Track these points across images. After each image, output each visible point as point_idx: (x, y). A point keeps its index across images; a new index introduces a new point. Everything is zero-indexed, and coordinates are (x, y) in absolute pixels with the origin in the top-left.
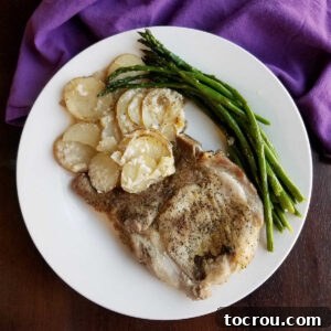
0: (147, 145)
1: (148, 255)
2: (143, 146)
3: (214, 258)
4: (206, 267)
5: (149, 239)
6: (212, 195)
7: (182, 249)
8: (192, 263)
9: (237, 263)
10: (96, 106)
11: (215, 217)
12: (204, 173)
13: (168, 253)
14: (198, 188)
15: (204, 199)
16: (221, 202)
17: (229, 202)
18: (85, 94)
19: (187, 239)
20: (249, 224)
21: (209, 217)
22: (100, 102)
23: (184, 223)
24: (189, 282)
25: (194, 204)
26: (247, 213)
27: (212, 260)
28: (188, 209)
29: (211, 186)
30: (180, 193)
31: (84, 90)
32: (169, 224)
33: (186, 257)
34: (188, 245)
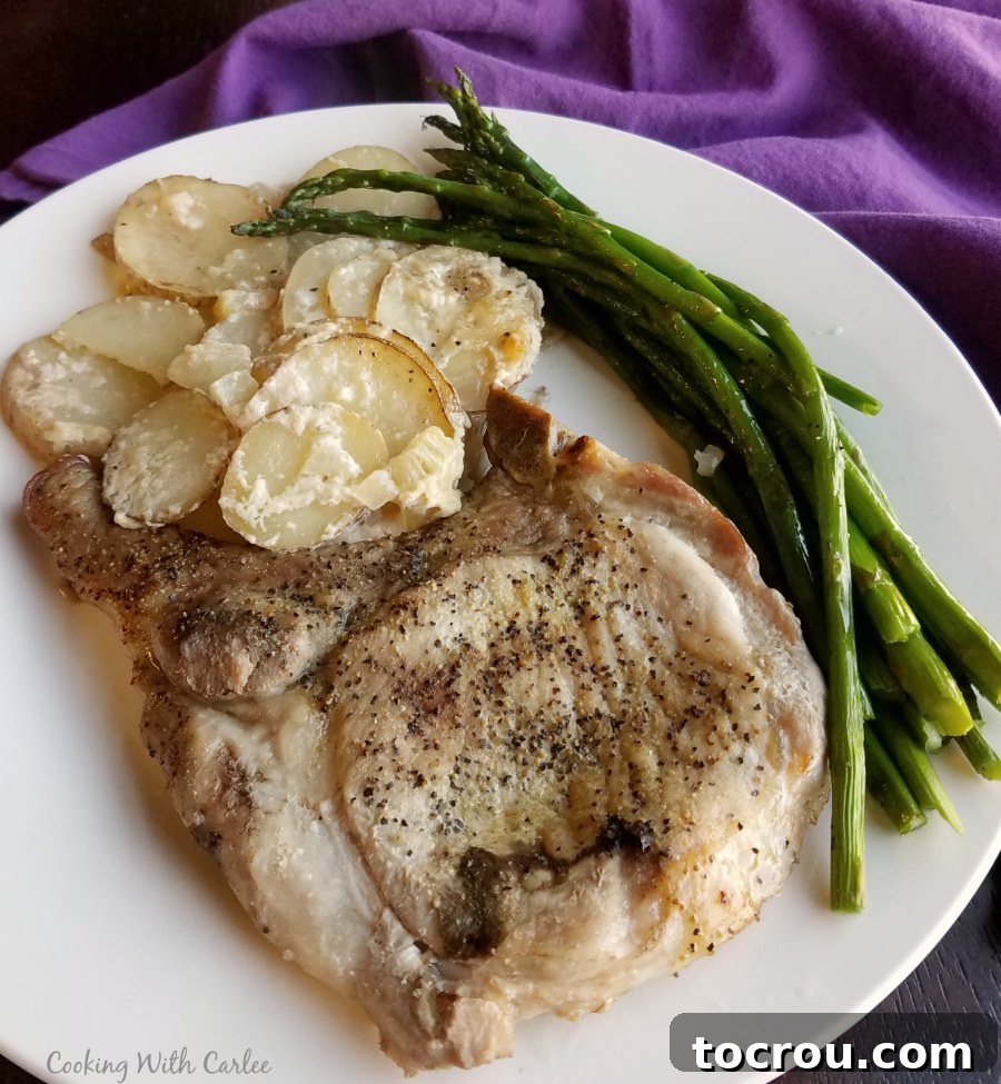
0: (365, 376)
1: (245, 798)
2: (351, 377)
3: (559, 868)
4: (513, 899)
5: (272, 736)
6: (598, 607)
7: (411, 804)
8: (448, 872)
9: (670, 902)
10: (220, 261)
11: (595, 701)
12: (578, 518)
13: (341, 808)
14: (543, 569)
15: (560, 617)
16: (633, 642)
17: (669, 650)
18: (195, 224)
19: (445, 769)
20: (753, 755)
21: (567, 697)
22: (239, 254)
23: (451, 698)
24: (410, 957)
25: (512, 630)
26: (743, 703)
27: (544, 876)
28: (482, 645)
29: (598, 571)
30: (459, 575)
31: (194, 210)
32: (381, 685)
33: (421, 843)
34: (444, 791)
